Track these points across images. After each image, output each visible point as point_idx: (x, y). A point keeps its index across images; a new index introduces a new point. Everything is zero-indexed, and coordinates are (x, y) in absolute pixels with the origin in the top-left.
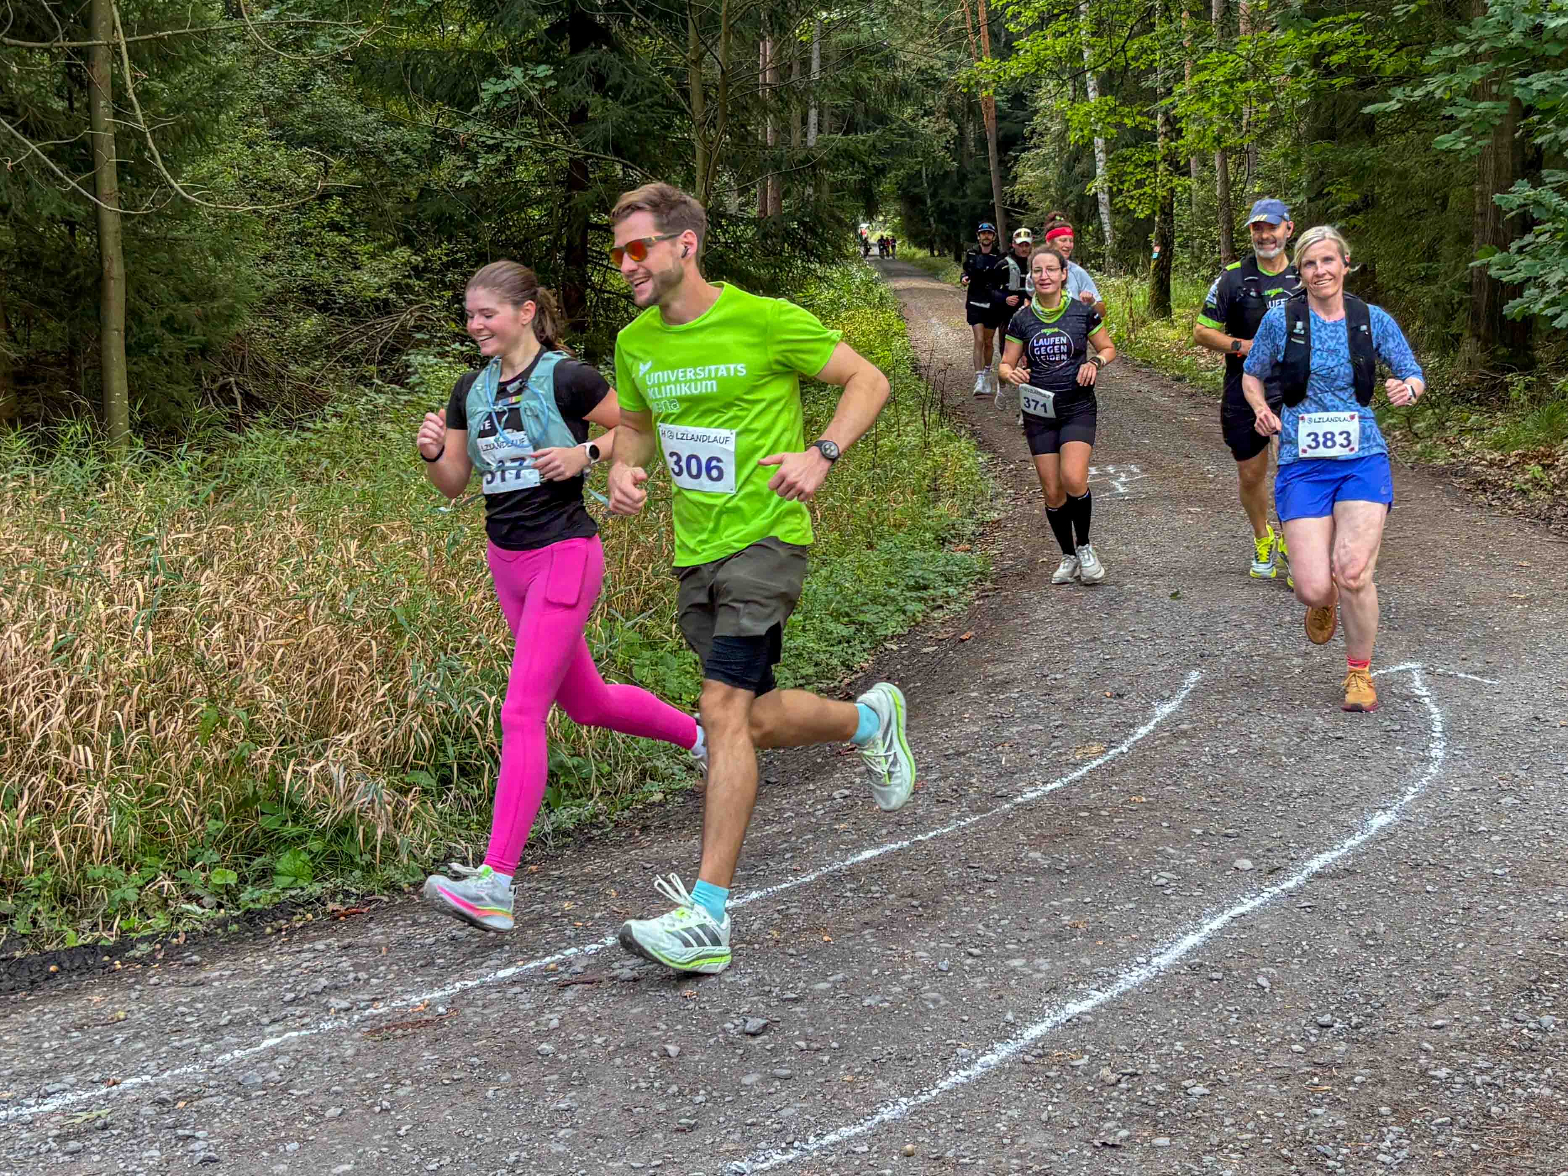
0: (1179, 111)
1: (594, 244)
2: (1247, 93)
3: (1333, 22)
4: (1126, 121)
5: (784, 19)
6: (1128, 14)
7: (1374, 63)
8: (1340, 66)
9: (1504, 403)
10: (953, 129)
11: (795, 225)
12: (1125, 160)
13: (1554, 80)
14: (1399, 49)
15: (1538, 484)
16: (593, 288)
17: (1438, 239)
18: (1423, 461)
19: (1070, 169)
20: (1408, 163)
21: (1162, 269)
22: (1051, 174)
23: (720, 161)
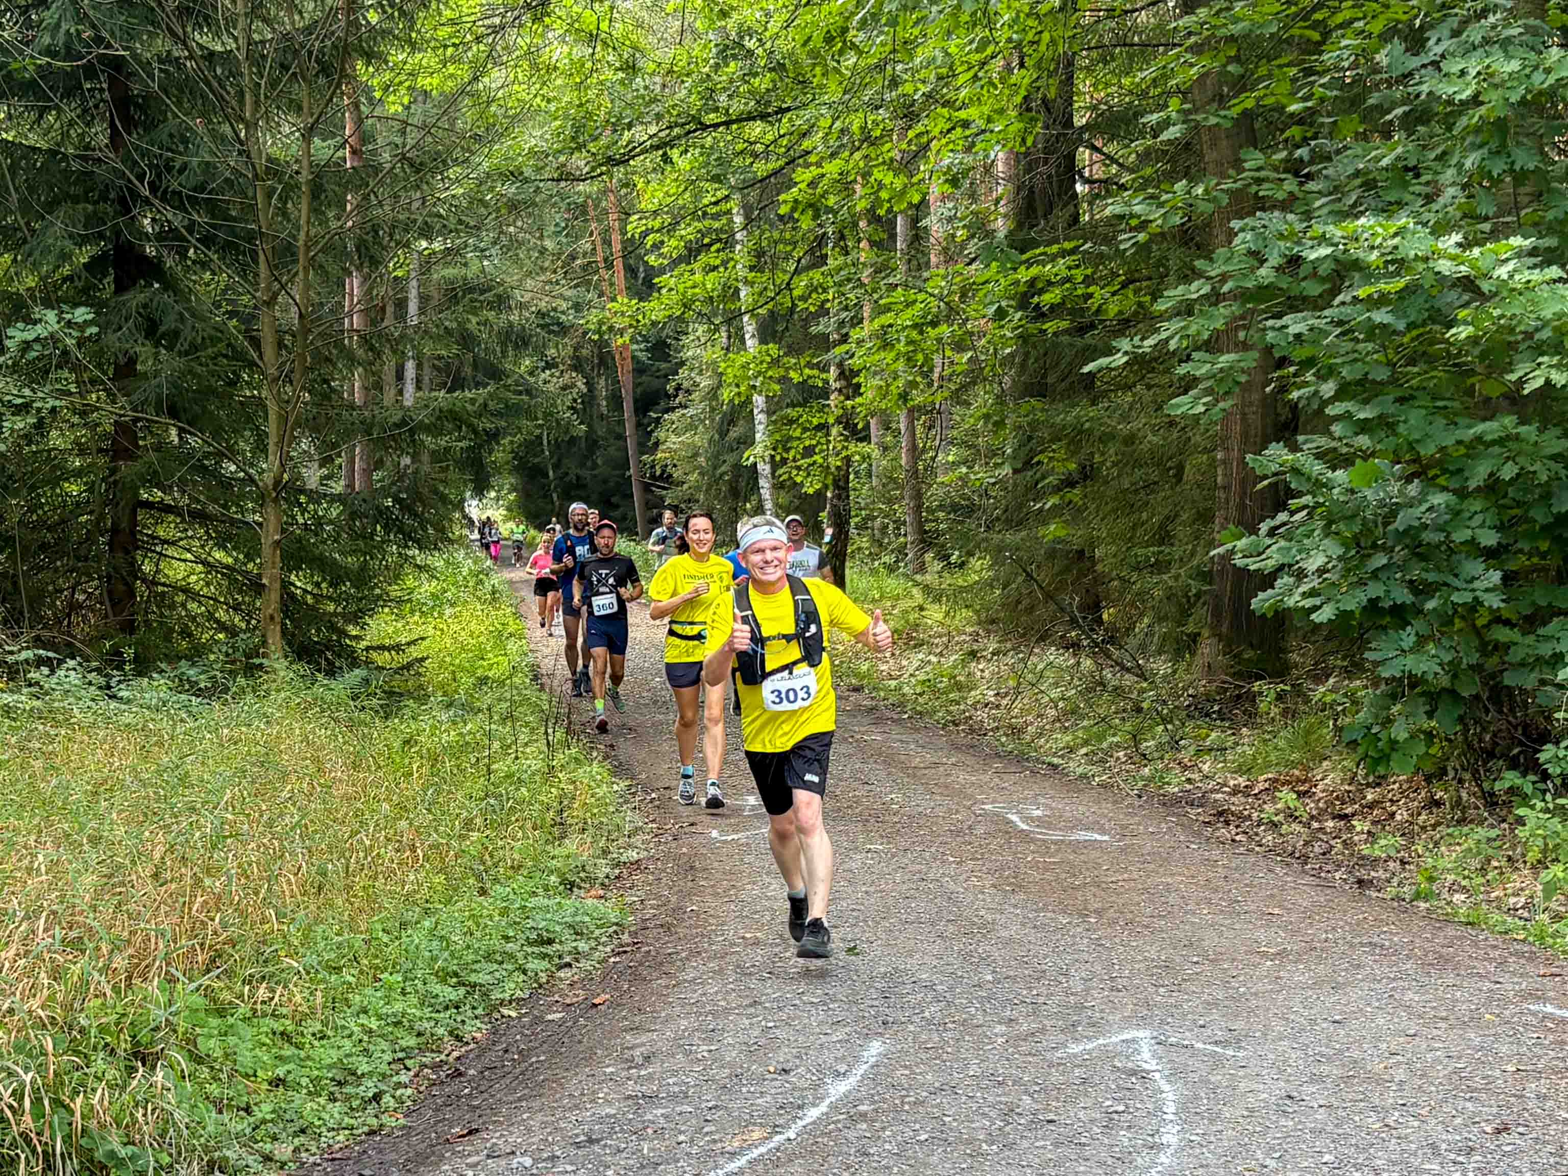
0: (855, 363)
1: (145, 526)
2: (939, 340)
3: (1044, 254)
4: (792, 374)
5: (374, 250)
6: (795, 243)
7: (1094, 303)
8: (1053, 307)
9: (1252, 717)
10: (581, 385)
11: (389, 502)
12: (791, 422)
13: (1316, 322)
14: (1124, 286)
15: (1292, 816)
16: (144, 581)
17: (1171, 518)
18: (1152, 788)
19: (723, 434)
20: (1135, 425)
21: (836, 555)
22: (700, 439)
23: (297, 424)
